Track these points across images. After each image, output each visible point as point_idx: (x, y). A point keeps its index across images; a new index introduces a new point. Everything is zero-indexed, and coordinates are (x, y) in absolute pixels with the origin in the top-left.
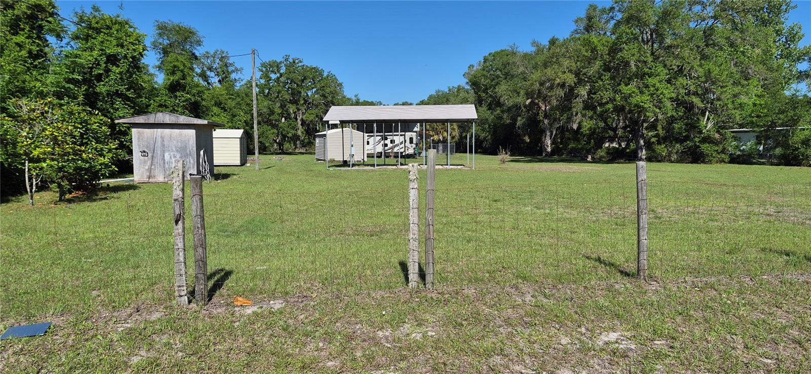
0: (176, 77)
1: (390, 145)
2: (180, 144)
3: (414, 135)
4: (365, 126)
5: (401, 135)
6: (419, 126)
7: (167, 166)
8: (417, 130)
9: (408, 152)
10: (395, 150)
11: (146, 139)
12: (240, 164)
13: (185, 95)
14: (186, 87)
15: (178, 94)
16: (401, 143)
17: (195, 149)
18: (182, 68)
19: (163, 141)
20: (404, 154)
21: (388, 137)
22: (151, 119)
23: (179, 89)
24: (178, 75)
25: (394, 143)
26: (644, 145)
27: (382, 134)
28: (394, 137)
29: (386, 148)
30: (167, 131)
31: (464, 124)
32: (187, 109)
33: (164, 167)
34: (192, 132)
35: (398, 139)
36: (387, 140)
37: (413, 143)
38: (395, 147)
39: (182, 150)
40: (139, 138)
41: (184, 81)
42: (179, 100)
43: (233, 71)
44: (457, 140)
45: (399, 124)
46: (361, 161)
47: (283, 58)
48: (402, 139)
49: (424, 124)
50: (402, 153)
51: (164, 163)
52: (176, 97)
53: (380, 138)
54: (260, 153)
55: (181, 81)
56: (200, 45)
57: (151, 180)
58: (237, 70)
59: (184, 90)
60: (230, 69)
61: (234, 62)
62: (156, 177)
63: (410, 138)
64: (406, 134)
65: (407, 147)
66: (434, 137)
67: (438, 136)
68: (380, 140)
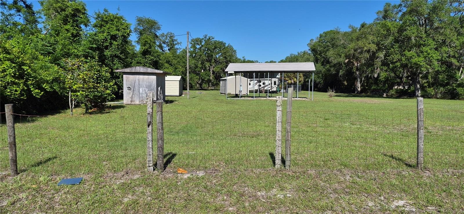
0: (146, 47)
1: (262, 86)
2: (148, 84)
3: (276, 80)
4: (248, 74)
5: (269, 80)
6: (280, 75)
7: (141, 96)
8: (278, 77)
9: (273, 90)
10: (266, 88)
11: (130, 81)
12: (179, 95)
13: (150, 57)
14: (151, 53)
15: (147, 56)
16: (269, 84)
17: (156, 86)
18: (149, 42)
19: (139, 82)
20: (270, 91)
21: (261, 81)
22: (133, 70)
23: (147, 54)
24: (148, 45)
25: (265, 84)
26: (420, 88)
27: (258, 79)
28: (265, 81)
29: (260, 87)
30: (141, 77)
31: (307, 74)
32: (151, 64)
33: (139, 96)
34: (154, 77)
35: (267, 82)
37: (276, 85)
38: (265, 86)
39: (149, 87)
40: (127, 80)
41: (150, 49)
42: (148, 60)
43: (176, 44)
44: (302, 83)
45: (269, 73)
46: (245, 94)
47: (204, 36)
48: (270, 82)
49: (283, 73)
50: (269, 90)
51: (139, 94)
52: (146, 58)
53: (257, 81)
54: (190, 89)
55: (149, 49)
56: (159, 30)
57: (132, 103)
58: (178, 43)
59: (150, 54)
60: (175, 43)
61: (177, 39)
62: (135, 101)
63: (274, 82)
64: (272, 79)
65: (272, 87)
66: (288, 81)
67: (290, 80)
68: (257, 83)
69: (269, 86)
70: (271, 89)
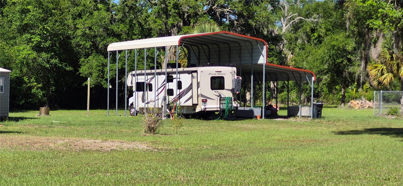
1: (176, 92)
5: (189, 72)
10: (182, 102)
16: (190, 87)
20: (198, 110)
21: (174, 76)
25: (181, 88)
28: (182, 75)
29: (171, 98)
35: (186, 79)
36: (172, 81)
38: (180, 96)
63: (213, 79)
64: (199, 69)
65: (202, 96)
66: (383, 77)
67: (391, 75)
68: (165, 83)
69: (189, 94)
70: (197, 104)
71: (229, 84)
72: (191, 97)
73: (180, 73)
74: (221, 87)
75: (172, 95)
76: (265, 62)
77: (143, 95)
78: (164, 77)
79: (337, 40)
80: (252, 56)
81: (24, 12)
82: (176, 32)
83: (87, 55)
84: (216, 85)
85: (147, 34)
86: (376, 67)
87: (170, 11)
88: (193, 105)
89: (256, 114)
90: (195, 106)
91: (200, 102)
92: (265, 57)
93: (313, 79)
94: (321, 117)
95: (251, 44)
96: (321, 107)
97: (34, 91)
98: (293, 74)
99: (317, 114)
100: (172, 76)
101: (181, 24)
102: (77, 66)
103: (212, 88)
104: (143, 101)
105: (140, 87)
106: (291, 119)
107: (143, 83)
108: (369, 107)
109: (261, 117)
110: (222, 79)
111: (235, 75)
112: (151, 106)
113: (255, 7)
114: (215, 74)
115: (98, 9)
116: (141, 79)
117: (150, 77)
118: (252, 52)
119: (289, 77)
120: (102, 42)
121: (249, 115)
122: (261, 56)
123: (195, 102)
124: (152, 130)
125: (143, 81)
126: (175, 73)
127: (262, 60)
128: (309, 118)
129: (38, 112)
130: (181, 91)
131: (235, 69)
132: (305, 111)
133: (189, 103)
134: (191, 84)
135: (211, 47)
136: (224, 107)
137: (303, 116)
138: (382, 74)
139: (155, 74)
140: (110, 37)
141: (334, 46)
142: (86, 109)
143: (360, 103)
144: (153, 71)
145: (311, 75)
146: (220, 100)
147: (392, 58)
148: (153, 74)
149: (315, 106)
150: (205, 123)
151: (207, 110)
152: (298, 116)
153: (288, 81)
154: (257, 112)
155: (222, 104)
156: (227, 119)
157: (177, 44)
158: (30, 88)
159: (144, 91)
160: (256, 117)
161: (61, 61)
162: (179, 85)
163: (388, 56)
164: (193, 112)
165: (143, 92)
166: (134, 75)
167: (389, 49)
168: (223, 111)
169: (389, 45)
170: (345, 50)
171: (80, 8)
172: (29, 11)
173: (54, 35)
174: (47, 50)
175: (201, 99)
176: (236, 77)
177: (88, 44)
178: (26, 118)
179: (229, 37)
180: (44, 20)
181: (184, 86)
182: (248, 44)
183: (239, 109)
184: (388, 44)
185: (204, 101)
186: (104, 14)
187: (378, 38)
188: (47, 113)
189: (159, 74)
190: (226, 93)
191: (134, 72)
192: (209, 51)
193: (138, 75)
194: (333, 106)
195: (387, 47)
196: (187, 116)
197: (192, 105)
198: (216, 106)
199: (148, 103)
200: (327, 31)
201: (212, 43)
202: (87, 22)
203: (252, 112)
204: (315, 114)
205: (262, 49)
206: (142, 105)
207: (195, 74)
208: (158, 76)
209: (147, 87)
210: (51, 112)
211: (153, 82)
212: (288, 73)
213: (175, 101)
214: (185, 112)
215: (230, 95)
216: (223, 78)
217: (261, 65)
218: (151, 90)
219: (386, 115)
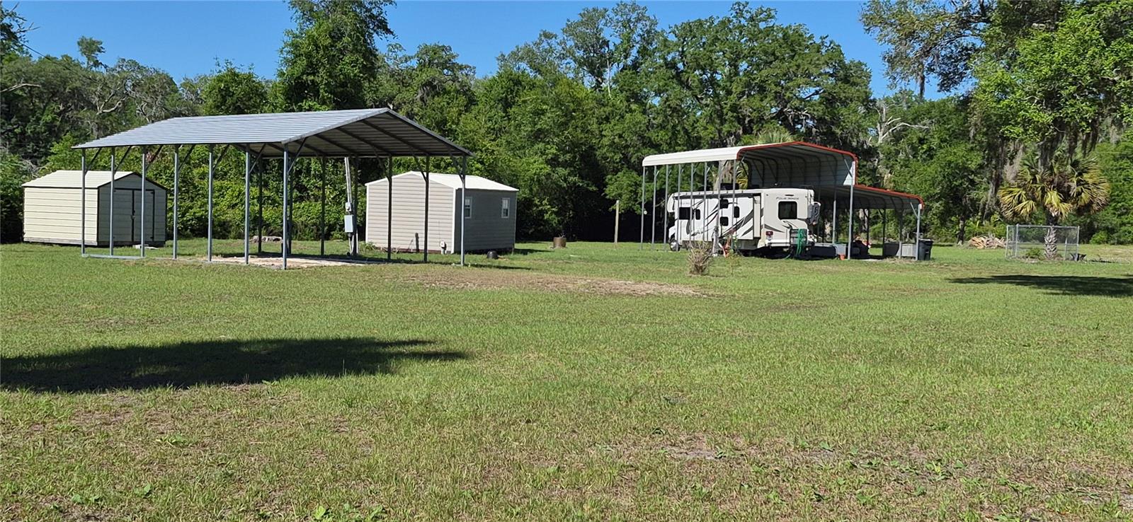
1: (732, 221)
3: (803, 198)
5: (751, 196)
8: (850, 184)
9: (767, 242)
10: (739, 234)
12: (96, 244)
16: (751, 215)
20: (760, 245)
21: (730, 200)
25: (739, 216)
27: (716, 193)
28: (740, 199)
29: (726, 228)
35: (745, 205)
36: (727, 207)
37: (795, 217)
38: (737, 227)
48: (752, 204)
63: (781, 204)
64: (764, 191)
65: (766, 226)
66: (1021, 205)
67: (1031, 202)
68: (717, 209)
69: (749, 224)
70: (759, 238)
71: (803, 212)
72: (752, 228)
73: (738, 196)
74: (793, 215)
75: (727, 225)
76: (854, 184)
77: (689, 224)
78: (716, 201)
79: (955, 153)
80: (835, 176)
81: (539, 113)
82: (733, 142)
83: (616, 171)
84: (786, 213)
85: (694, 144)
86: (1011, 192)
87: (727, 114)
88: (754, 238)
89: (838, 252)
90: (756, 239)
91: (764, 235)
92: (854, 176)
93: (920, 206)
94: (929, 259)
95: (835, 158)
96: (930, 244)
97: (546, 216)
98: (892, 200)
99: (925, 254)
100: (727, 200)
101: (741, 132)
102: (602, 185)
103: (780, 218)
104: (688, 232)
105: (685, 213)
106: (887, 260)
107: (689, 208)
108: (998, 246)
109: (846, 257)
110: (794, 205)
111: (812, 200)
112: (699, 238)
113: (843, 111)
114: (785, 199)
115: (631, 111)
116: (686, 203)
117: (697, 200)
118: (836, 170)
119: (886, 204)
120: (636, 155)
121: (830, 254)
122: (849, 175)
123: (757, 235)
124: (699, 270)
125: (689, 206)
126: (730, 196)
127: (850, 181)
128: (913, 260)
129: (552, 243)
130: (738, 219)
131: (812, 192)
132: (908, 250)
133: (749, 236)
134: (753, 211)
135: (780, 162)
136: (796, 241)
137: (904, 257)
138: (1020, 202)
139: (705, 197)
140: (646, 147)
141: (950, 162)
142: (613, 241)
143: (985, 241)
144: (702, 193)
145: (918, 202)
146: (791, 233)
147: (1034, 180)
148: (701, 197)
149: (921, 244)
150: (769, 262)
151: (773, 245)
152: (897, 257)
153: (884, 209)
154: (841, 249)
155: (793, 238)
156: (797, 258)
157: (735, 157)
158: (542, 213)
159: (689, 219)
160: (839, 256)
161: (581, 177)
162: (736, 212)
163: (1029, 177)
164: (754, 248)
165: (687, 221)
166: (677, 198)
167: (1030, 168)
168: (794, 247)
169: (1031, 162)
170: (966, 169)
171: (608, 109)
172: (543, 112)
173: (575, 145)
174: (565, 165)
175: (764, 230)
176: (813, 203)
177: (618, 157)
178: (536, 251)
179: (805, 150)
180: (564, 125)
181: (743, 214)
182: (830, 158)
183: (816, 245)
184: (1029, 161)
185: (769, 234)
186: (639, 117)
187: (1016, 151)
188: (563, 245)
189: (710, 197)
190: (799, 225)
191: (676, 195)
192: (777, 168)
193: (682, 197)
194: (946, 244)
195: (1027, 165)
196: (746, 253)
197: (752, 238)
198: (785, 241)
199: (694, 235)
200: (942, 141)
201: (781, 158)
202: (616, 127)
203: (833, 249)
204: (922, 254)
205: (850, 166)
206: (686, 237)
207: (757, 198)
208: (709, 200)
209: (693, 214)
210: (567, 244)
211: (701, 208)
212: (884, 197)
213: (731, 232)
214: (743, 248)
215: (804, 226)
216: (795, 203)
217: (849, 187)
218: (698, 218)
219: (1023, 257)
